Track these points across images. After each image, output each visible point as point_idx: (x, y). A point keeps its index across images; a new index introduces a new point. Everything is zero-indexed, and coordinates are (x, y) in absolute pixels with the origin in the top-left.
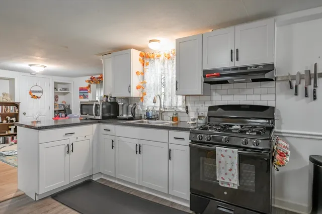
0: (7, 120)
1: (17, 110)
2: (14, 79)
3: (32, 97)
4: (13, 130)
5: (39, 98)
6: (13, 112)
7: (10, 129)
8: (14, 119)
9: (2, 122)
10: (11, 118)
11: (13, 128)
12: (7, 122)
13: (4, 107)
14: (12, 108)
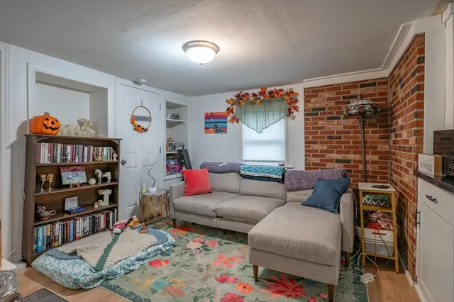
0: (95, 176)
1: (115, 155)
2: (106, 90)
3: (135, 129)
4: (106, 198)
5: (145, 130)
6: (109, 160)
7: (102, 197)
8: (108, 175)
9: (87, 184)
10: (104, 172)
11: (107, 193)
12: (97, 181)
13: (92, 148)
14: (106, 151)
